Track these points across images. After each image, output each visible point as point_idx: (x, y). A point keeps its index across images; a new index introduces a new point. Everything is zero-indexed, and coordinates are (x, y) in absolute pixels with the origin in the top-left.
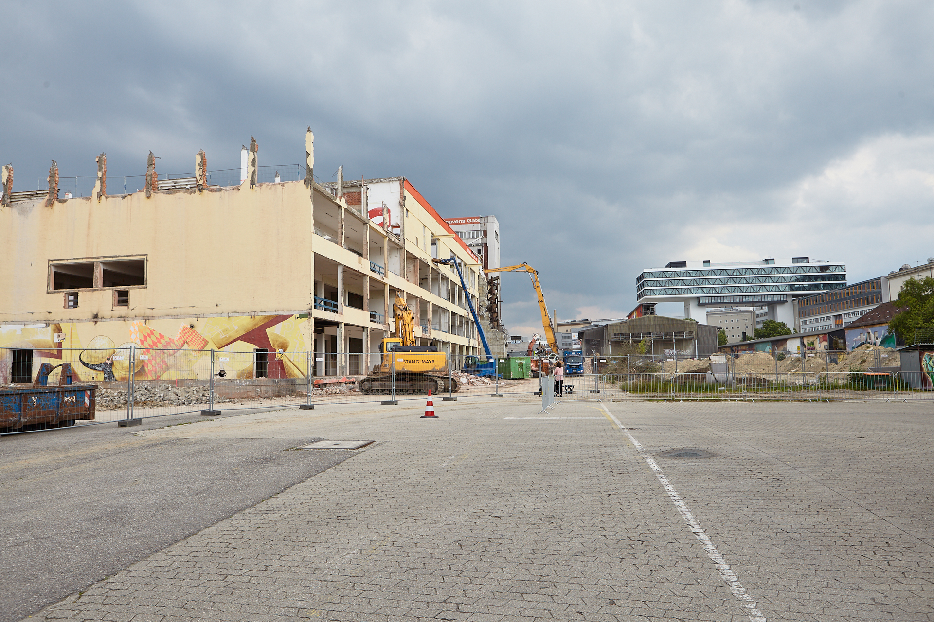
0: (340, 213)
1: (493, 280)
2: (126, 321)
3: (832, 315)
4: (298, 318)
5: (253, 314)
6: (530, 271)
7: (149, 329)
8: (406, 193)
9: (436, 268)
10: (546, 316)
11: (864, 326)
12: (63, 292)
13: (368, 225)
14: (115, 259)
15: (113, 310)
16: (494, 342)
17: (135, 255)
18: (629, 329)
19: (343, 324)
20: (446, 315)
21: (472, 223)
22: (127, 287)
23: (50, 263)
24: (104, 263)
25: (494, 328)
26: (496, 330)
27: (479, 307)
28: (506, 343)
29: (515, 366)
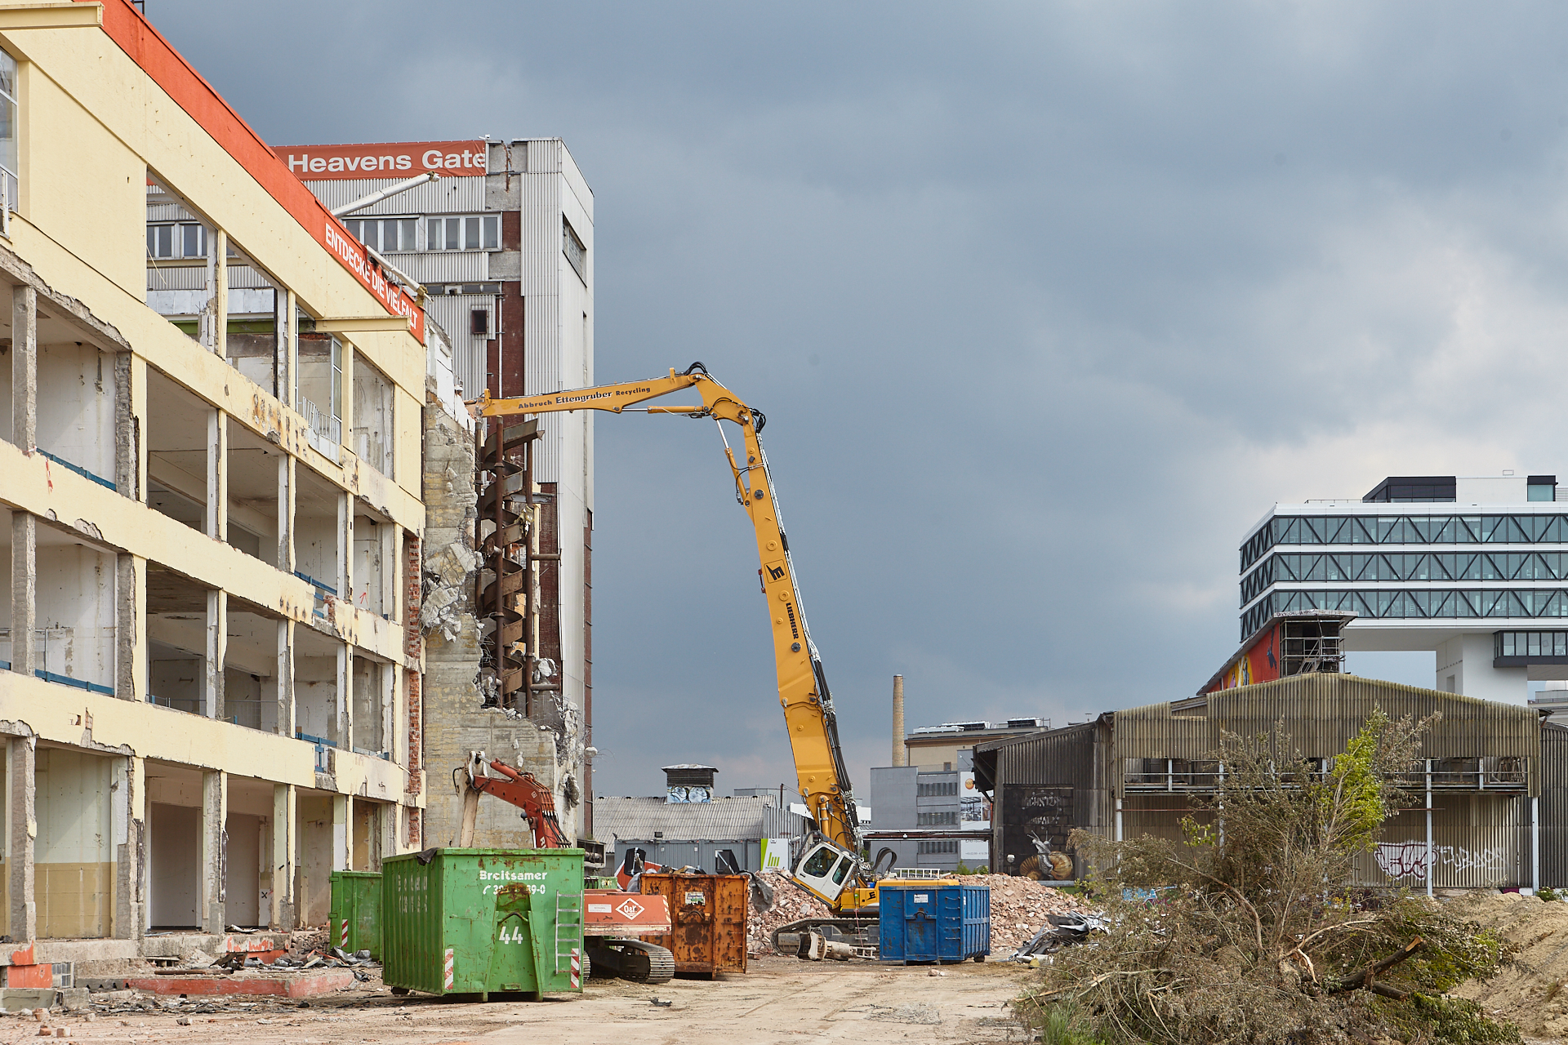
6: (722, 410)
10: (795, 648)
18: (1213, 738)
21: (443, 172)
25: (508, 700)
26: (512, 711)
27: (422, 583)
28: (570, 783)
29: (475, 914)
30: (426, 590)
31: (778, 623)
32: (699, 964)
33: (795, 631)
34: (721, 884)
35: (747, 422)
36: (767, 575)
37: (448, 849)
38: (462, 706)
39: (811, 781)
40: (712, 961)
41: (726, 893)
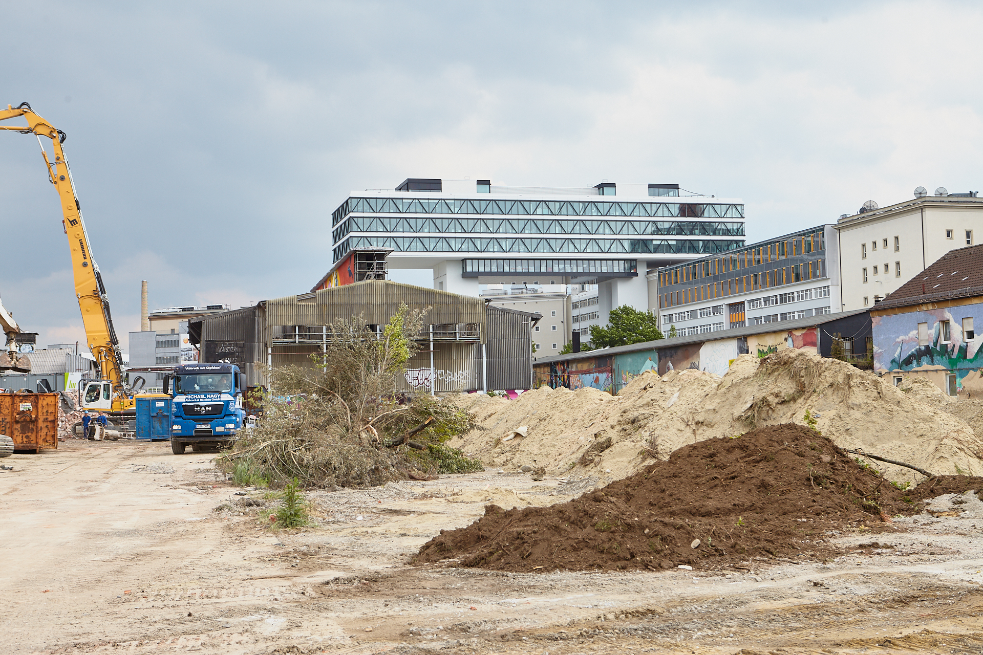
3: (724, 302)
6: (40, 130)
10: (85, 265)
11: (933, 303)
18: (321, 316)
31: (75, 250)
32: (28, 445)
33: (84, 255)
34: (42, 398)
35: (55, 137)
36: (67, 224)
39: (95, 339)
40: (37, 443)
41: (45, 403)
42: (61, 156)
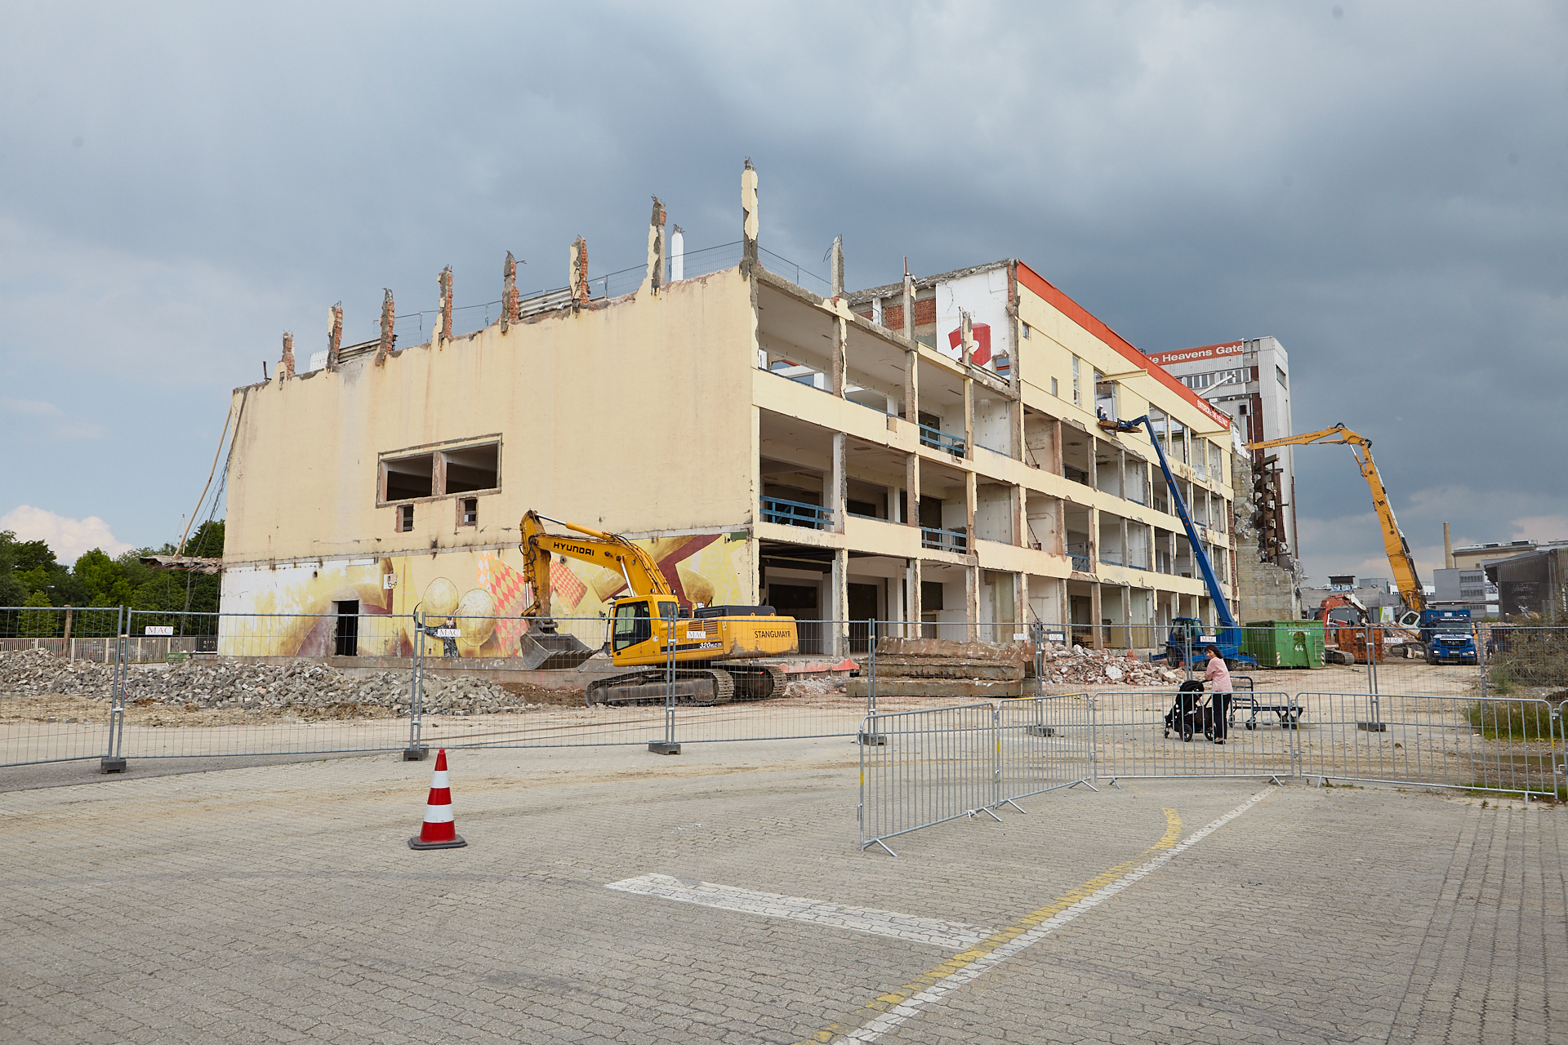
0: (837, 331)
1: (1265, 462)
2: (474, 552)
4: (729, 540)
5: (655, 534)
6: (1352, 440)
7: (503, 565)
8: (1022, 290)
9: (1109, 441)
10: (1392, 533)
12: (396, 504)
13: (915, 354)
14: (460, 444)
15: (456, 534)
16: (1268, 589)
17: (486, 436)
19: (845, 555)
20: (1142, 534)
21: (1225, 355)
22: (474, 491)
23: (381, 457)
24: (448, 453)
25: (1270, 559)
26: (1273, 564)
27: (1234, 519)
28: (1298, 590)
29: (1286, 641)
30: (1236, 520)
31: (1384, 523)
32: (1364, 659)
33: (1391, 526)
35: (1363, 444)
36: (1377, 504)
37: (1276, 621)
38: (1252, 562)
39: (1402, 584)
40: (1369, 658)
42: (1369, 457)
